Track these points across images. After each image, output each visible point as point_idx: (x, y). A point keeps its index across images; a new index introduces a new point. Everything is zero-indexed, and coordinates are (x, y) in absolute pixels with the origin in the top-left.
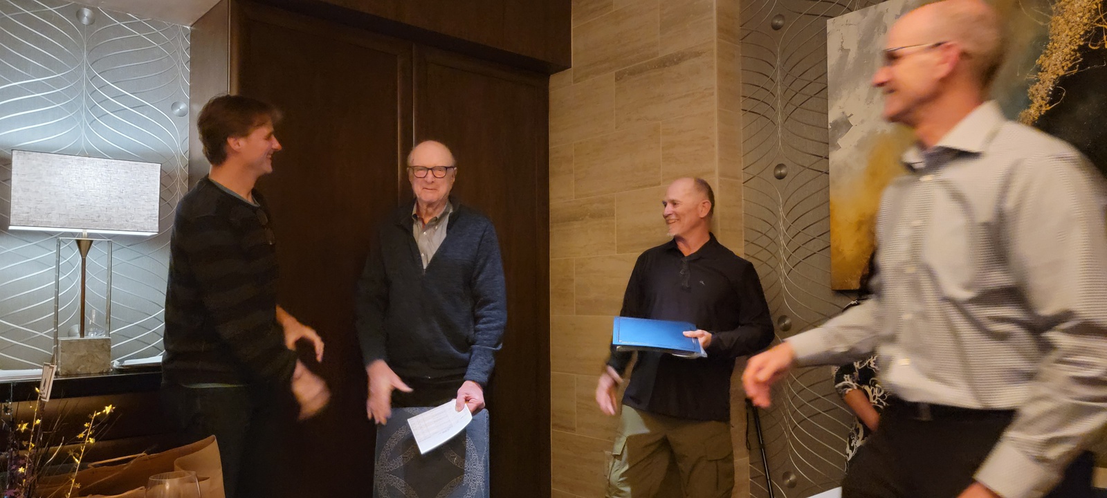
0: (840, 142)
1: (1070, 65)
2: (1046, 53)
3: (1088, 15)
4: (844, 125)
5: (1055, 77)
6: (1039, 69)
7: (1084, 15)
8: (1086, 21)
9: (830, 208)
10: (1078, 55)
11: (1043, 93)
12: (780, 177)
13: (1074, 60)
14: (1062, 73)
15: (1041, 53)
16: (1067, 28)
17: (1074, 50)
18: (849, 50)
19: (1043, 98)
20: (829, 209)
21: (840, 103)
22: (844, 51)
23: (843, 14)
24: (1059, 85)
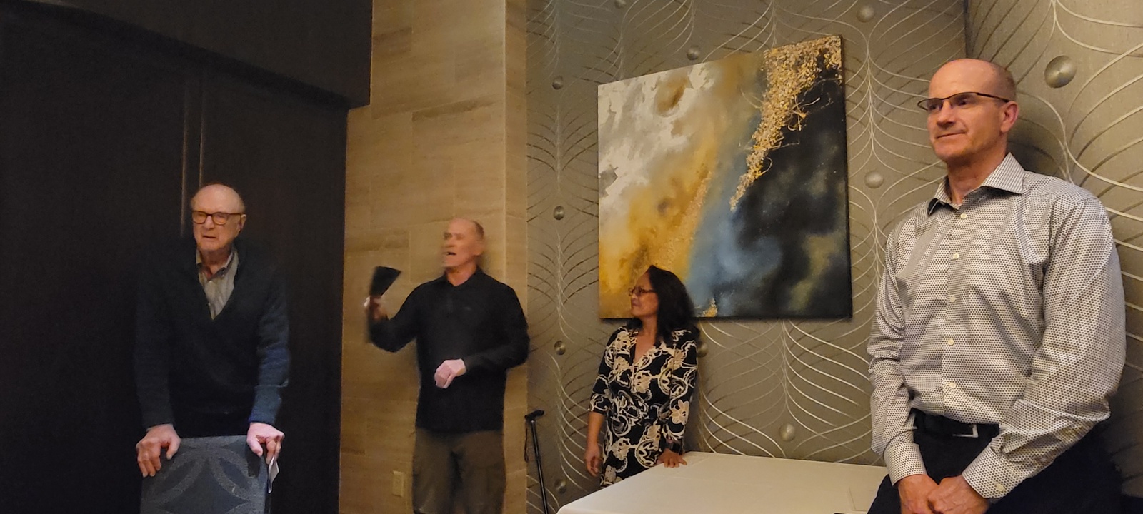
0: (607, 190)
1: (775, 141)
2: (759, 131)
3: (788, 104)
4: (611, 176)
5: (765, 150)
6: (754, 143)
7: (785, 103)
8: (786, 108)
9: (600, 247)
10: (781, 134)
11: (757, 162)
12: (559, 218)
13: (779, 138)
14: (770, 147)
15: (755, 130)
16: (774, 112)
17: (778, 130)
18: (615, 113)
19: (757, 166)
20: (598, 249)
21: (607, 157)
22: (612, 114)
23: (611, 82)
24: (767, 156)
